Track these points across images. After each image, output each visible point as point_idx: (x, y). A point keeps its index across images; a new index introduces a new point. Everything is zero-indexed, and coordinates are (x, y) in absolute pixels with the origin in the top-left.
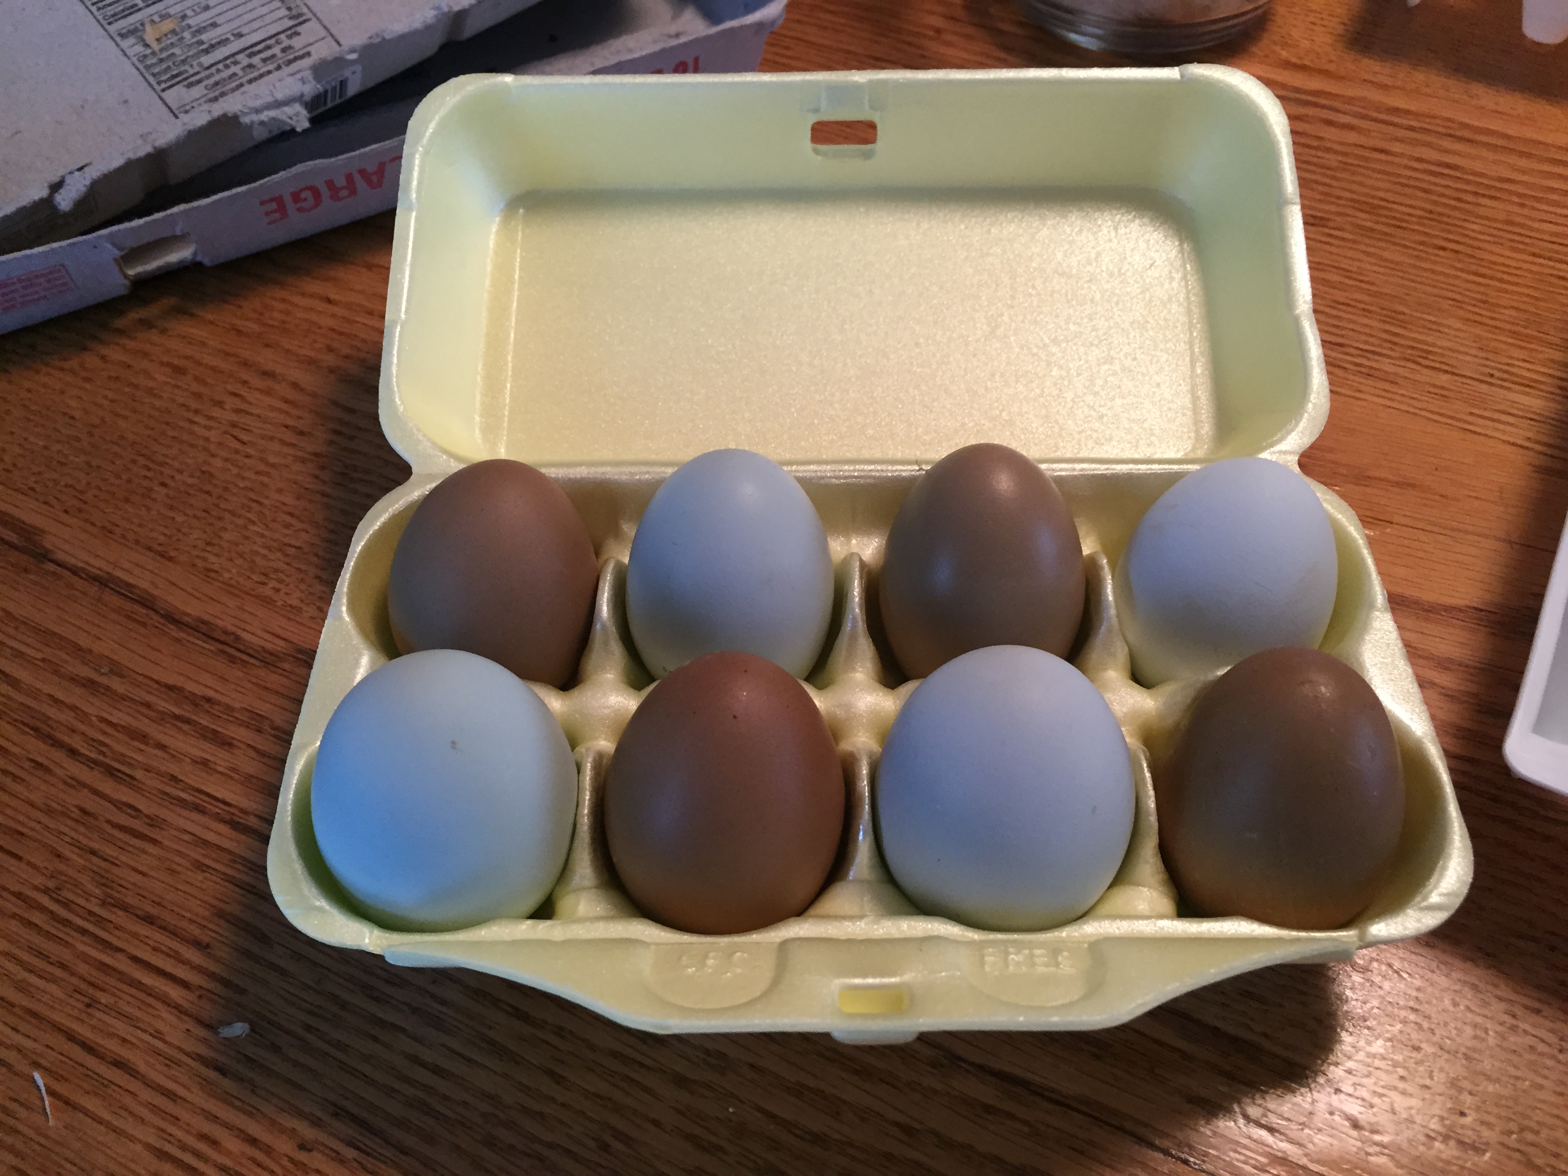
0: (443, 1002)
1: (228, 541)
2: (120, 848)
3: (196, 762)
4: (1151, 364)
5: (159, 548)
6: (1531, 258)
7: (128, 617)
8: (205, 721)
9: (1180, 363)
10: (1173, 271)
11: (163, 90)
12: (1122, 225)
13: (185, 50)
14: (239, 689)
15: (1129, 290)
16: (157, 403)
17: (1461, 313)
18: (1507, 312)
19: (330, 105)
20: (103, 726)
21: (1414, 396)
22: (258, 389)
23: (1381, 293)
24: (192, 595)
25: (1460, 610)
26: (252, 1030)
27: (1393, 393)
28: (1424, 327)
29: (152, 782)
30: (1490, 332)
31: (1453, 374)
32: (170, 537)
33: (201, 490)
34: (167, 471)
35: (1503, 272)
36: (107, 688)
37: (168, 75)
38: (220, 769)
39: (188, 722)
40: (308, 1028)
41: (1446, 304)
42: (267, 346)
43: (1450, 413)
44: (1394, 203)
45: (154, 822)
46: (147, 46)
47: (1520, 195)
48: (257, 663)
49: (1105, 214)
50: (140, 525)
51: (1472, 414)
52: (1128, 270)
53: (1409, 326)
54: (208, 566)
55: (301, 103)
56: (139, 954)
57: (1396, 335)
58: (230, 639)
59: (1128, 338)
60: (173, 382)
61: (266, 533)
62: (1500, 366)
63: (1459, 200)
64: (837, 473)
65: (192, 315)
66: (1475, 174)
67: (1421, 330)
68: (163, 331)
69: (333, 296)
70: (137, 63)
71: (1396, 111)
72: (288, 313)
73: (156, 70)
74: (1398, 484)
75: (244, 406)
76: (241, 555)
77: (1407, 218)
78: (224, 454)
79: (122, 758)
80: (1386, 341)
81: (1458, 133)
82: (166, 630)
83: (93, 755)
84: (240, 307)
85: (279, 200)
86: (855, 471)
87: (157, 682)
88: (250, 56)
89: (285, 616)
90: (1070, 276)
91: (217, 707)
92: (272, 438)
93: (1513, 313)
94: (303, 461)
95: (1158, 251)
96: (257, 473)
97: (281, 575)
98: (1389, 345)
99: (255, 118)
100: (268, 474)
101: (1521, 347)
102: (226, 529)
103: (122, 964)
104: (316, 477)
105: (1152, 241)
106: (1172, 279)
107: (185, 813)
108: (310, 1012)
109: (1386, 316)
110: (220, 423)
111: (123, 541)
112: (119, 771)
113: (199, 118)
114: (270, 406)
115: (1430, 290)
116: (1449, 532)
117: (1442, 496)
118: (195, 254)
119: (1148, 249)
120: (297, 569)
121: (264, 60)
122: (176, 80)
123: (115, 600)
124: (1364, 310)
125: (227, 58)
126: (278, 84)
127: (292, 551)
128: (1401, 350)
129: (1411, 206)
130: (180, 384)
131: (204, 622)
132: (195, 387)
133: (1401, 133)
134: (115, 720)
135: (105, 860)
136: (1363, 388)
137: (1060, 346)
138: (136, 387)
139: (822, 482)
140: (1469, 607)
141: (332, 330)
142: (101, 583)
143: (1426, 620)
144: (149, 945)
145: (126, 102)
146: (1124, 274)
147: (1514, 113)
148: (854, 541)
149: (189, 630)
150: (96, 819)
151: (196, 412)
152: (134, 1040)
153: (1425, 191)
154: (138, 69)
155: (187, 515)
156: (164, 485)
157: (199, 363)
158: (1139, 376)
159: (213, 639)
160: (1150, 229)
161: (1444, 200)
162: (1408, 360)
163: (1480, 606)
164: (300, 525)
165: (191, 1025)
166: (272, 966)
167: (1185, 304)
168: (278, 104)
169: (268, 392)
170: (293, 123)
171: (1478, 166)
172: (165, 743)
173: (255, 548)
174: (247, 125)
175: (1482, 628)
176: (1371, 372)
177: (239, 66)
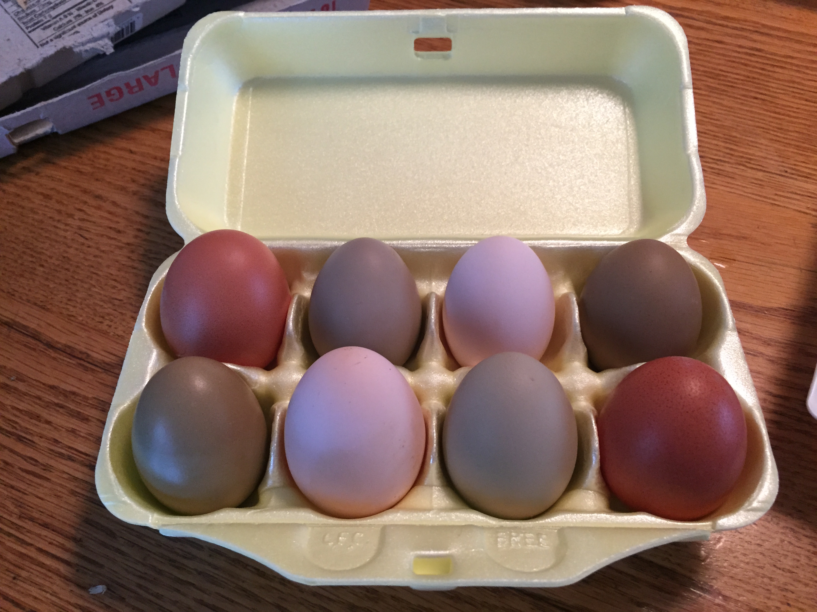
0: (216, 568)
1: (80, 298)
2: (28, 484)
3: (68, 431)
4: (606, 179)
5: (41, 304)
6: (804, 102)
7: (25, 346)
8: (72, 406)
9: (622, 178)
10: (619, 124)
11: (30, 32)
12: (591, 97)
13: (41, 8)
14: (90, 386)
15: (594, 135)
16: (36, 217)
17: (768, 136)
18: (792, 134)
19: (125, 36)
20: (15, 412)
21: (744, 185)
22: (92, 206)
23: (724, 126)
24: (61, 331)
25: (775, 310)
26: (108, 589)
27: (733, 184)
28: (748, 145)
29: (43, 444)
30: (785, 146)
31: (765, 171)
32: (46, 297)
33: (62, 268)
34: (43, 257)
35: (790, 111)
36: (16, 389)
37: (32, 23)
38: (82, 434)
39: (62, 407)
40: (140, 586)
41: (759, 131)
42: (97, 180)
43: (765, 195)
44: (728, 72)
45: (47, 468)
46: (19, 6)
47: (797, 66)
48: (100, 370)
49: (582, 91)
50: (30, 290)
51: (776, 194)
52: (594, 124)
53: (739, 144)
54: (69, 313)
55: (109, 39)
56: (40, 546)
57: (731, 149)
58: (84, 357)
59: (593, 164)
60: (44, 204)
61: (102, 292)
62: (790, 166)
63: (763, 69)
64: (424, 245)
65: (54, 163)
66: (772, 54)
67: (746, 146)
68: (37, 174)
69: (133, 149)
70: (14, 17)
71: (726, 18)
72: (108, 160)
73: (25, 20)
74: (738, 238)
75: (85, 217)
76: (88, 306)
77: (736, 81)
78: (75, 246)
79: (26, 430)
80: (728, 154)
81: (761, 31)
82: (48, 352)
83: (9, 429)
84: (81, 157)
85: (98, 96)
86: (434, 244)
87: (44, 384)
88: (79, 9)
89: (115, 342)
90: (560, 127)
91: (78, 397)
92: (102, 236)
93: (796, 135)
94: (121, 248)
95: (611, 113)
96: (95, 256)
97: (111, 317)
98: (729, 156)
99: (82, 48)
100: (101, 257)
101: (802, 155)
102: (77, 291)
103: (33, 553)
104: (129, 258)
105: (608, 107)
106: (619, 129)
107: (64, 462)
108: (140, 577)
109: (726, 139)
110: (72, 228)
111: (19, 300)
112: (24, 438)
113: (50, 50)
114: (100, 216)
115: (750, 122)
116: (767, 265)
117: (763, 244)
118: (52, 129)
119: (605, 111)
120: (120, 313)
121: (87, 12)
122: (36, 25)
123: (17, 336)
124: (714, 136)
125: (65, 11)
126: (94, 28)
127: (117, 302)
128: (736, 158)
129: (737, 74)
130: (48, 204)
131: (69, 347)
132: (58, 207)
133: (730, 31)
134: (20, 408)
135: (19, 491)
136: (715, 181)
137: (554, 168)
138: (23, 208)
139: (416, 250)
140: (779, 308)
141: (134, 169)
142: (9, 326)
143: (756, 316)
144: (47, 541)
145: (8, 40)
146: (591, 126)
147: (791, 17)
148: (434, 284)
149: (61, 352)
150: (13, 467)
151: (59, 221)
152: (41, 598)
153: (746, 65)
154: (15, 21)
155: (56, 283)
156: (42, 266)
157: (58, 192)
158: (599, 186)
159: (74, 356)
160: (607, 100)
161: (755, 70)
162: (740, 164)
163: (785, 307)
164: (120, 287)
165: (73, 588)
166: (118, 551)
167: (626, 144)
168: (95, 40)
169: (99, 208)
170: (105, 50)
171: (773, 49)
172: (50, 420)
173: (96, 301)
174: (77, 52)
175: (787, 320)
176: (721, 172)
177: (72, 16)
